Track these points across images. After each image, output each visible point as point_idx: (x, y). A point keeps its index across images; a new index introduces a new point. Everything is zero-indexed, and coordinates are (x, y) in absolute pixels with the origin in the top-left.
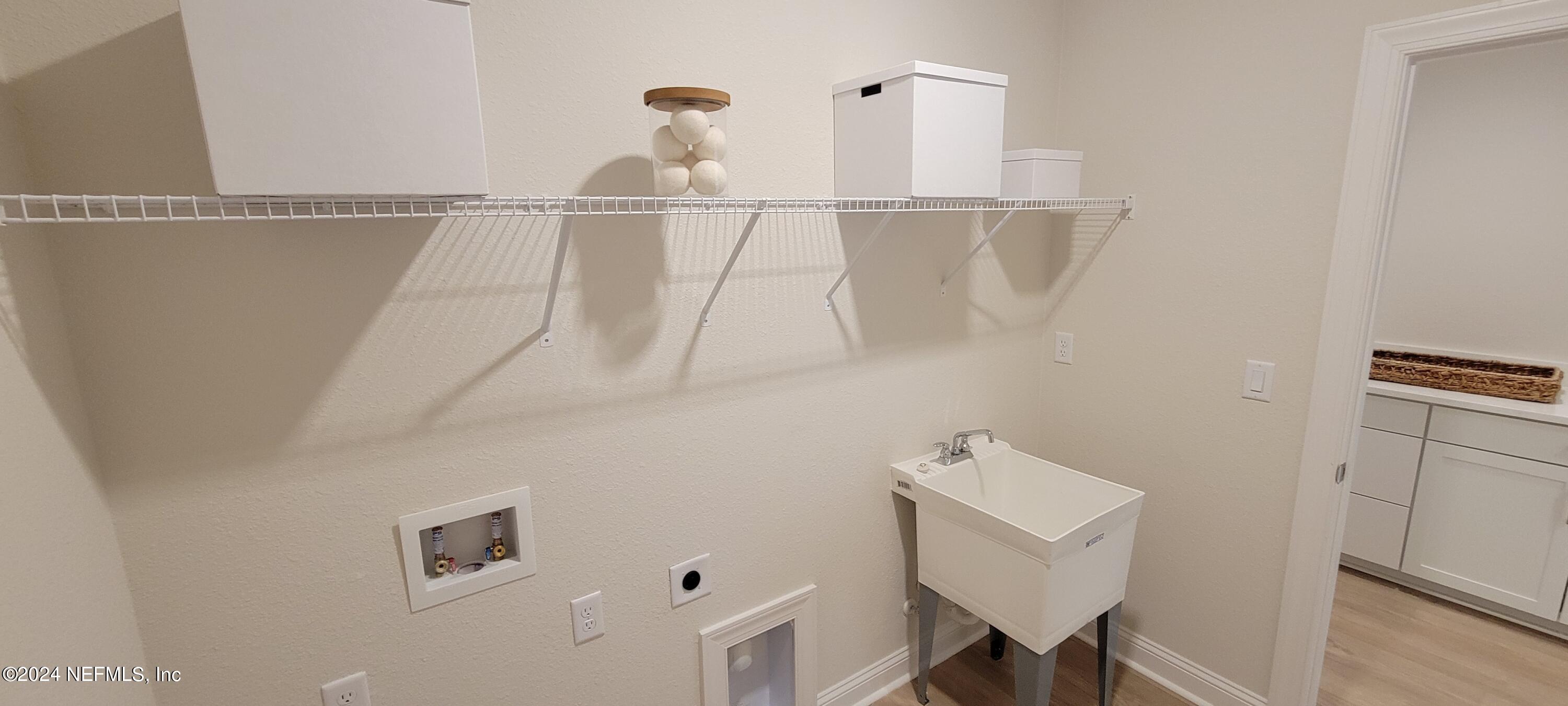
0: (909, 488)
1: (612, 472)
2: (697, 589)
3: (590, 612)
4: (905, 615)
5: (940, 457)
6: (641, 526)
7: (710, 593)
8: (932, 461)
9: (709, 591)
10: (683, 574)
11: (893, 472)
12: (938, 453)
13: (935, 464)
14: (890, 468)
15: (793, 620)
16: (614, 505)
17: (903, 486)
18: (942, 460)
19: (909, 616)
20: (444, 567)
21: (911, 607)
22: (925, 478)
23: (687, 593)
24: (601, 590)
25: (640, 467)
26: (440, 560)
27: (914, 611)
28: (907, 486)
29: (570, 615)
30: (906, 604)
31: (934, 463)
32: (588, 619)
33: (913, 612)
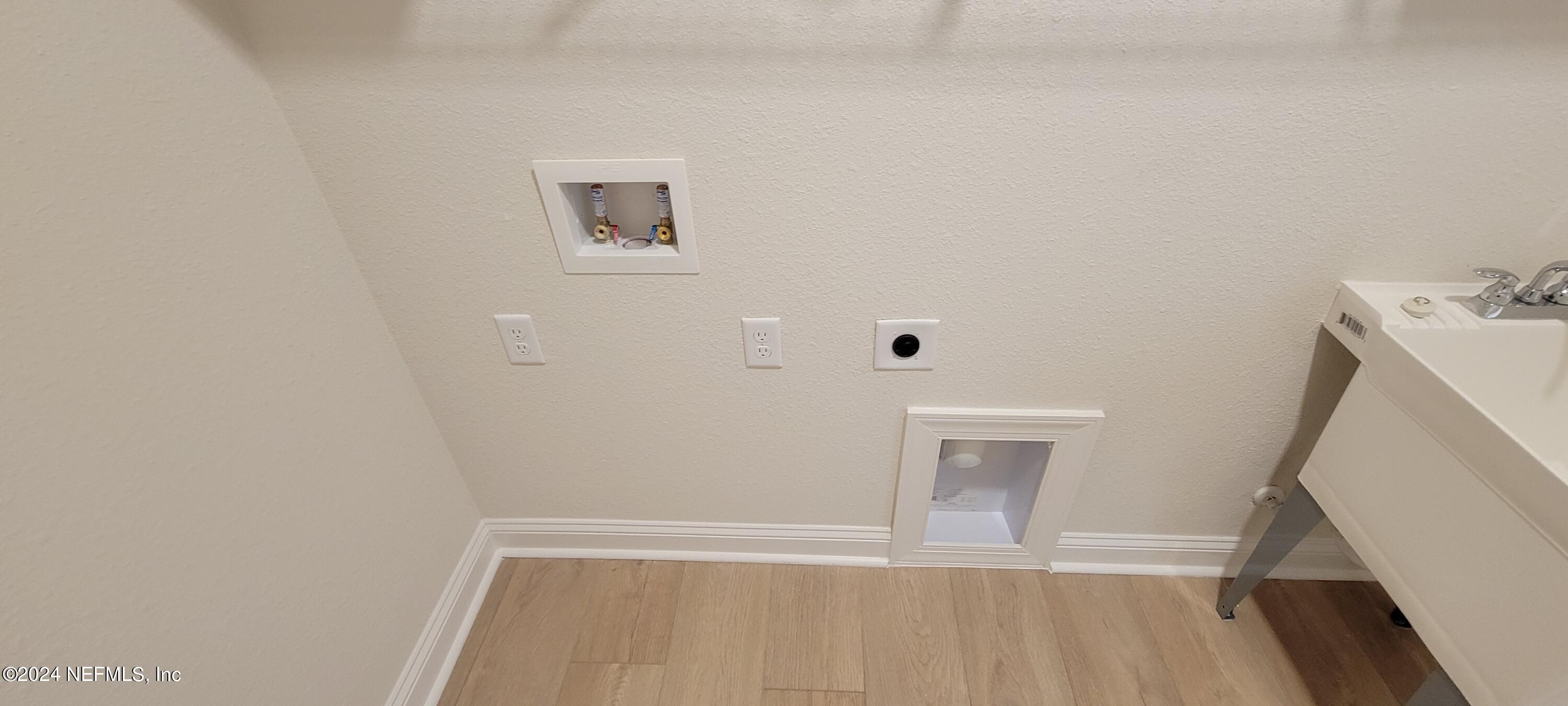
0: (1360, 334)
1: (805, 167)
2: (912, 358)
3: (764, 338)
4: (1254, 502)
5: (1479, 296)
6: (842, 255)
7: (931, 370)
8: (1451, 299)
9: (932, 367)
10: (895, 334)
11: (1341, 293)
12: (1479, 287)
13: (1456, 307)
14: (1338, 287)
15: (1052, 443)
16: (805, 215)
17: (1348, 325)
18: (1481, 306)
19: (1259, 506)
20: (604, 233)
21: (1270, 498)
22: (1411, 326)
23: (896, 358)
24: (781, 318)
25: (849, 170)
26: (601, 225)
27: (1273, 505)
28: (1357, 328)
29: (740, 332)
30: (1262, 491)
31: (1458, 304)
32: (762, 345)
33: (1270, 505)
